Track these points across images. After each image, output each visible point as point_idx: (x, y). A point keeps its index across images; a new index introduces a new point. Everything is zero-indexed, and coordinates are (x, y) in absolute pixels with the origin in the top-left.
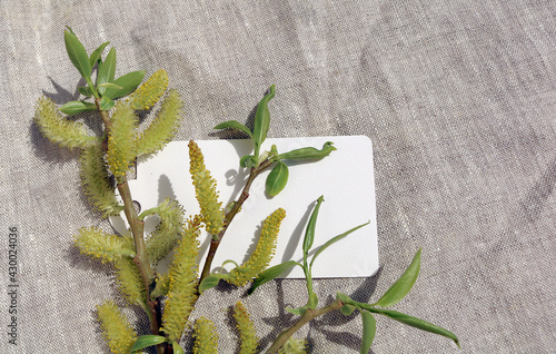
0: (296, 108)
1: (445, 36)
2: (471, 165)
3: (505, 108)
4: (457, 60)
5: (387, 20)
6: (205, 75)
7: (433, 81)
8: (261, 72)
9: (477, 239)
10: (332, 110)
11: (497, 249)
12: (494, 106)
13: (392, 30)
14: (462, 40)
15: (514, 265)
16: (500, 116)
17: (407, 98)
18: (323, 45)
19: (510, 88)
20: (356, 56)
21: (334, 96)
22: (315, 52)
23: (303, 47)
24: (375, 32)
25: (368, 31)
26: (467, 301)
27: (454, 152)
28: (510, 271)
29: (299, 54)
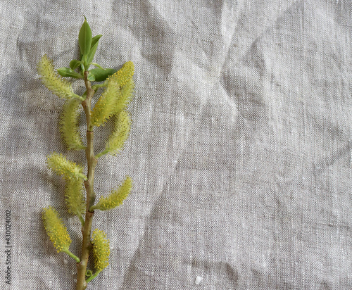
0: (204, 54)
2: (294, 130)
3: (327, 107)
5: (278, 28)
7: (291, 74)
8: (191, 25)
10: (224, 66)
11: (289, 184)
12: (322, 103)
13: (279, 35)
14: (318, 58)
16: (322, 110)
17: (273, 77)
18: (234, 25)
21: (229, 58)
22: (228, 27)
23: (223, 21)
24: (268, 31)
26: (260, 205)
28: (292, 198)
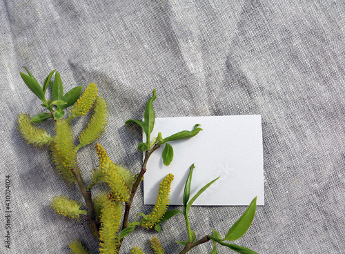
1: (284, 40)
4: (294, 57)
6: (120, 85)
9: (313, 181)
15: (338, 198)
19: (333, 74)
20: (223, 61)
25: (230, 42)
27: (296, 123)
29: (183, 64)
